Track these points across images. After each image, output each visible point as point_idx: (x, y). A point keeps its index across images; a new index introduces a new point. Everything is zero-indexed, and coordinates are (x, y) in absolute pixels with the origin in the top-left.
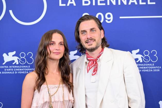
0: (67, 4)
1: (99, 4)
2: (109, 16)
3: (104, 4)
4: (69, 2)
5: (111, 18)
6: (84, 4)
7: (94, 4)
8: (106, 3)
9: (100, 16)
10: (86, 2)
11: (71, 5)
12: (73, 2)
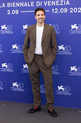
0: (2, 6)
1: (13, 6)
2: (17, 11)
3: (15, 6)
4: (3, 6)
5: (18, 12)
6: (8, 7)
7: (12, 6)
8: (16, 6)
9: (14, 11)
10: (9, 6)
11: (4, 7)
12: (4, 6)
